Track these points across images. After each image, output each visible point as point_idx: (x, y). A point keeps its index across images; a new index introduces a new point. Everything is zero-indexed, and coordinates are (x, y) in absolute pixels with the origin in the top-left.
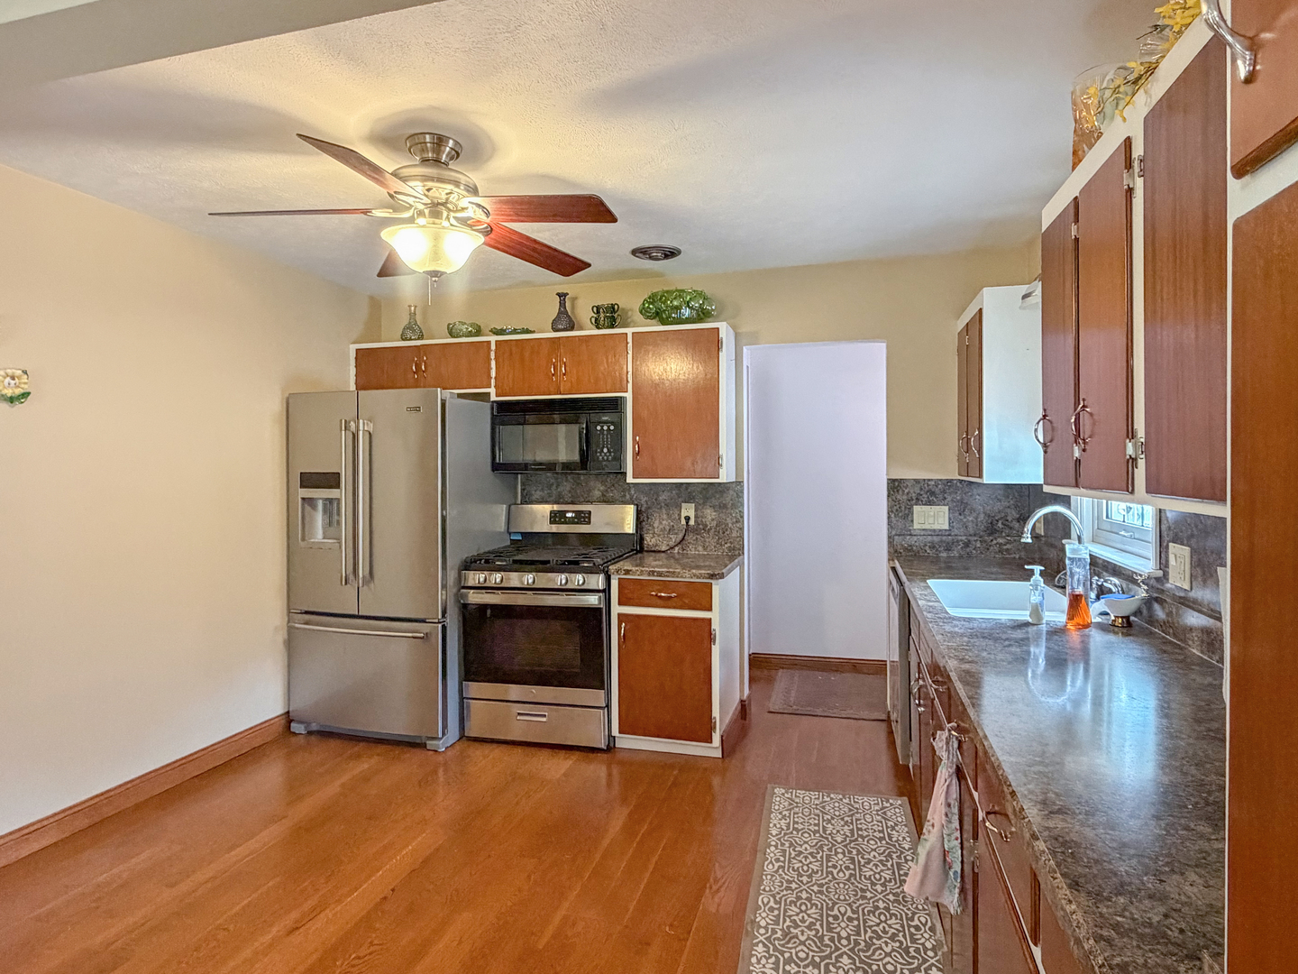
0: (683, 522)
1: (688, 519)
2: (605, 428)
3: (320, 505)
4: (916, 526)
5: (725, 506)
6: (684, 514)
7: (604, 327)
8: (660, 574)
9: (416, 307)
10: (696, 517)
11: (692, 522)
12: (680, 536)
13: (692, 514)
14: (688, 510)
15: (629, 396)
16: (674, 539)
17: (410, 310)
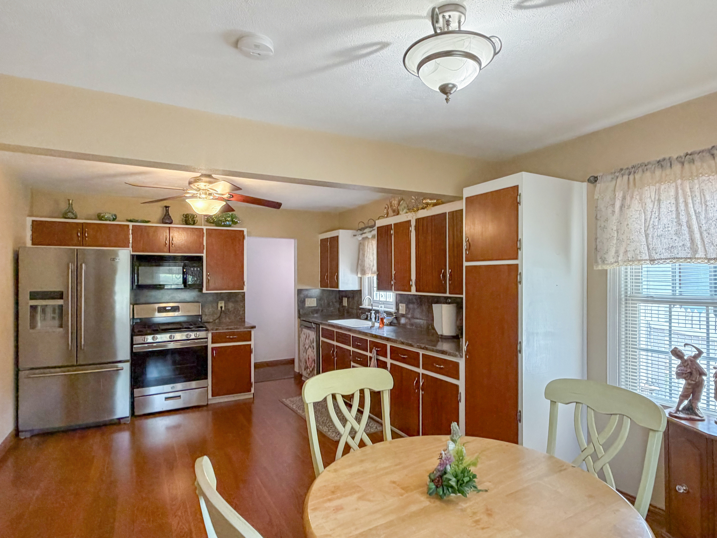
0: (219, 309)
1: (221, 307)
2: (195, 269)
3: (39, 309)
4: (306, 305)
5: (237, 301)
6: (220, 305)
7: (190, 224)
8: (231, 329)
9: (72, 200)
10: (225, 306)
11: (223, 309)
12: (219, 315)
13: (223, 305)
14: (222, 304)
15: (204, 255)
16: (216, 316)
17: (69, 202)
